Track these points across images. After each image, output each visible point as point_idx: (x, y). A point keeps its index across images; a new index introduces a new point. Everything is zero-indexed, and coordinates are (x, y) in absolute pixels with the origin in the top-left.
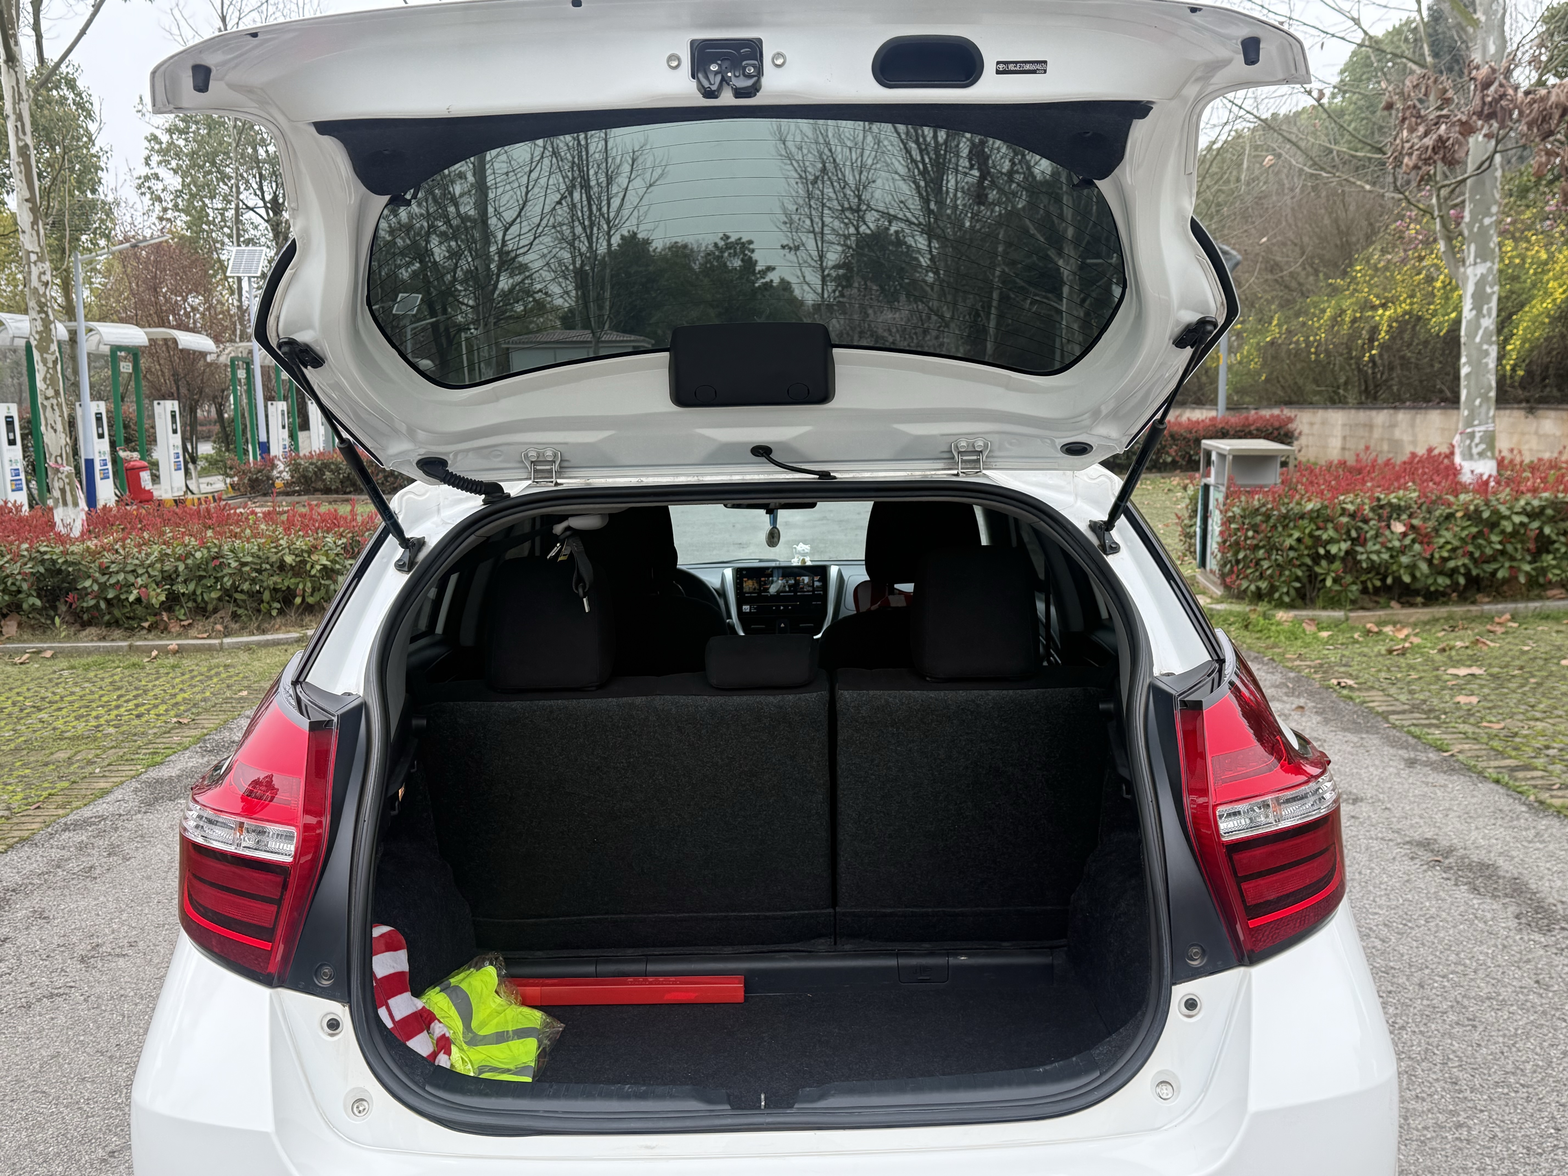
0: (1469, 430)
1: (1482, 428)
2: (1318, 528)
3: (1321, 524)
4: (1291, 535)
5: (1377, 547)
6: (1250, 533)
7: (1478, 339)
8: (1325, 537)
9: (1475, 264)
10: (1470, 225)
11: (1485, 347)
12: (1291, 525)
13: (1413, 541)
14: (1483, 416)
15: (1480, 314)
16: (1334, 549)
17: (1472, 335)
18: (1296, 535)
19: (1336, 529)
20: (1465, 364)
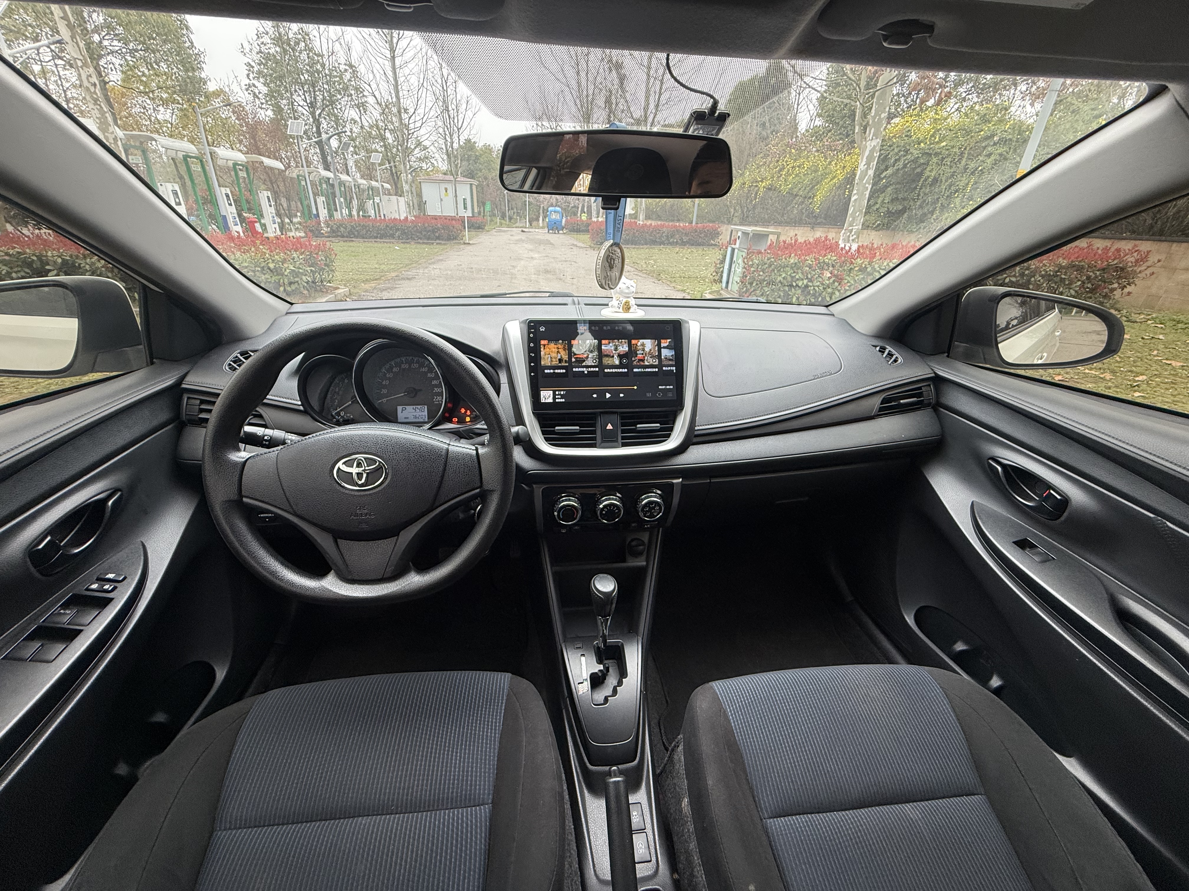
0: (850, 228)
1: (856, 227)
2: (794, 272)
3: (796, 271)
4: (780, 275)
5: (818, 283)
6: (761, 273)
7: (864, 182)
8: (797, 277)
9: (872, 139)
10: (874, 118)
11: (867, 185)
12: (782, 270)
13: (834, 282)
14: (858, 222)
15: (868, 168)
16: (800, 284)
17: (861, 179)
18: (784, 275)
19: (802, 273)
20: (855, 194)
